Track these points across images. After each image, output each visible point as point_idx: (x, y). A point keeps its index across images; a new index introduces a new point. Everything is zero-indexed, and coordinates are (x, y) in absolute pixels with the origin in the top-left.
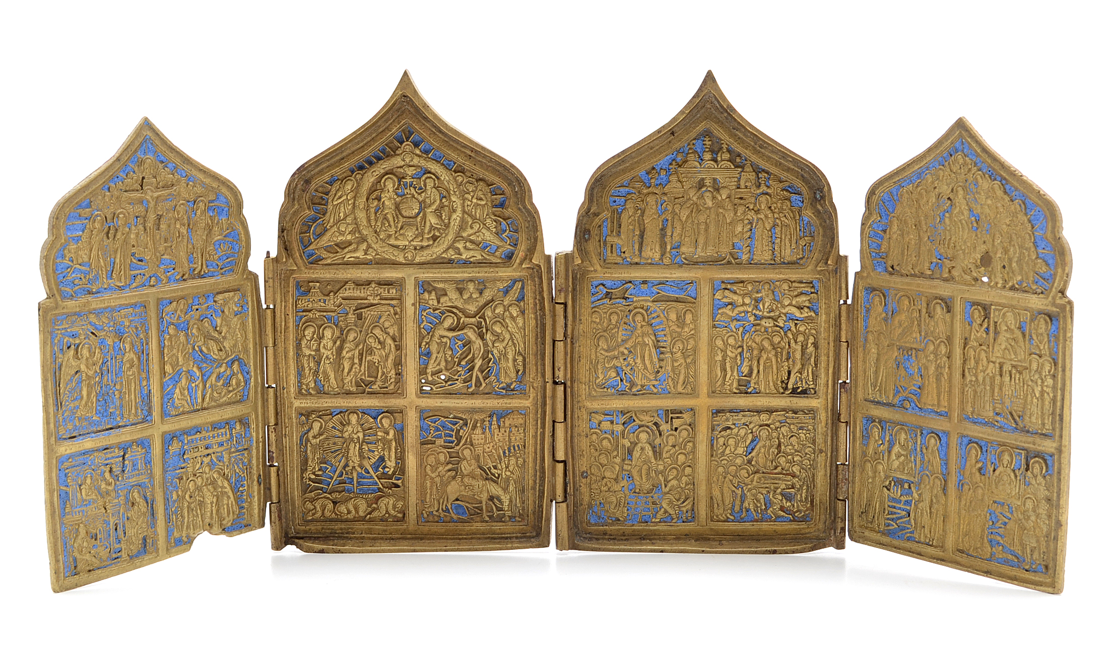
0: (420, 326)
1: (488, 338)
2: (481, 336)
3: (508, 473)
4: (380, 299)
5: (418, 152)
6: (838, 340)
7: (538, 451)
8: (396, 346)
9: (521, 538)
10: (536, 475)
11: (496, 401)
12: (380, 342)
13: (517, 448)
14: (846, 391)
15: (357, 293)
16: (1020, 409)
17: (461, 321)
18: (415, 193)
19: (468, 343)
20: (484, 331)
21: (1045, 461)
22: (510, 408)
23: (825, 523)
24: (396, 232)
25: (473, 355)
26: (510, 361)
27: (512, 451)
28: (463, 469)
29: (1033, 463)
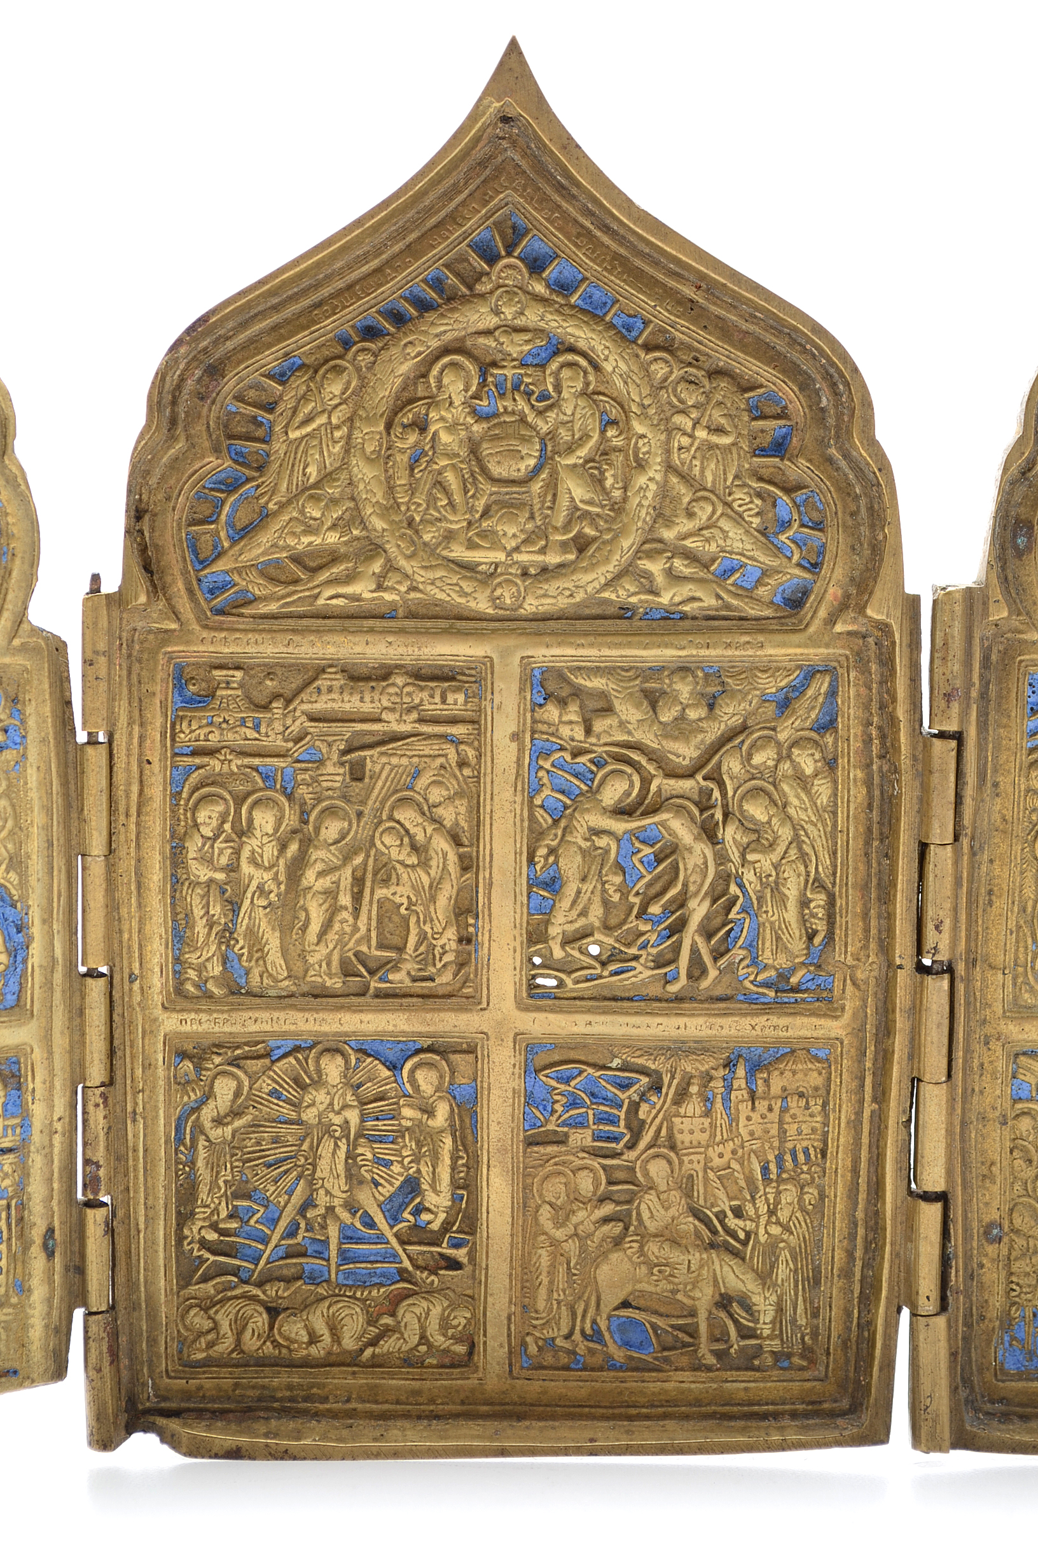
0: (531, 799)
1: (728, 837)
2: (709, 833)
3: (775, 1230)
4: (421, 720)
5: (539, 288)
7: (864, 1165)
8: (461, 857)
9: (806, 1415)
10: (852, 1237)
11: (746, 1022)
12: (415, 848)
13: (801, 1158)
15: (351, 703)
17: (653, 788)
18: (527, 410)
19: (669, 852)
20: (719, 816)
22: (787, 1041)
24: (470, 523)
25: (685, 885)
26: (792, 904)
27: (789, 1164)
28: (646, 1215)
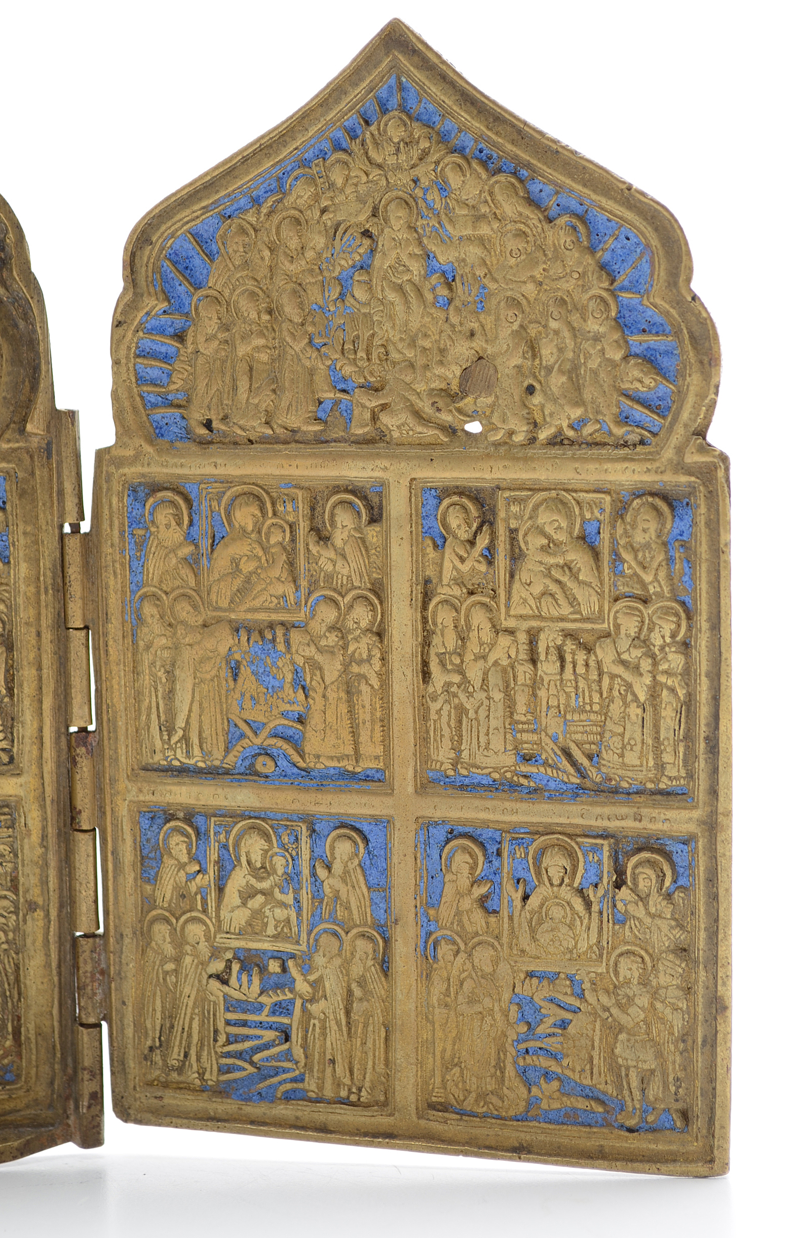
6: (62, 623)
14: (90, 752)
16: (591, 738)
21: (668, 856)
23: (52, 1083)
29: (636, 867)
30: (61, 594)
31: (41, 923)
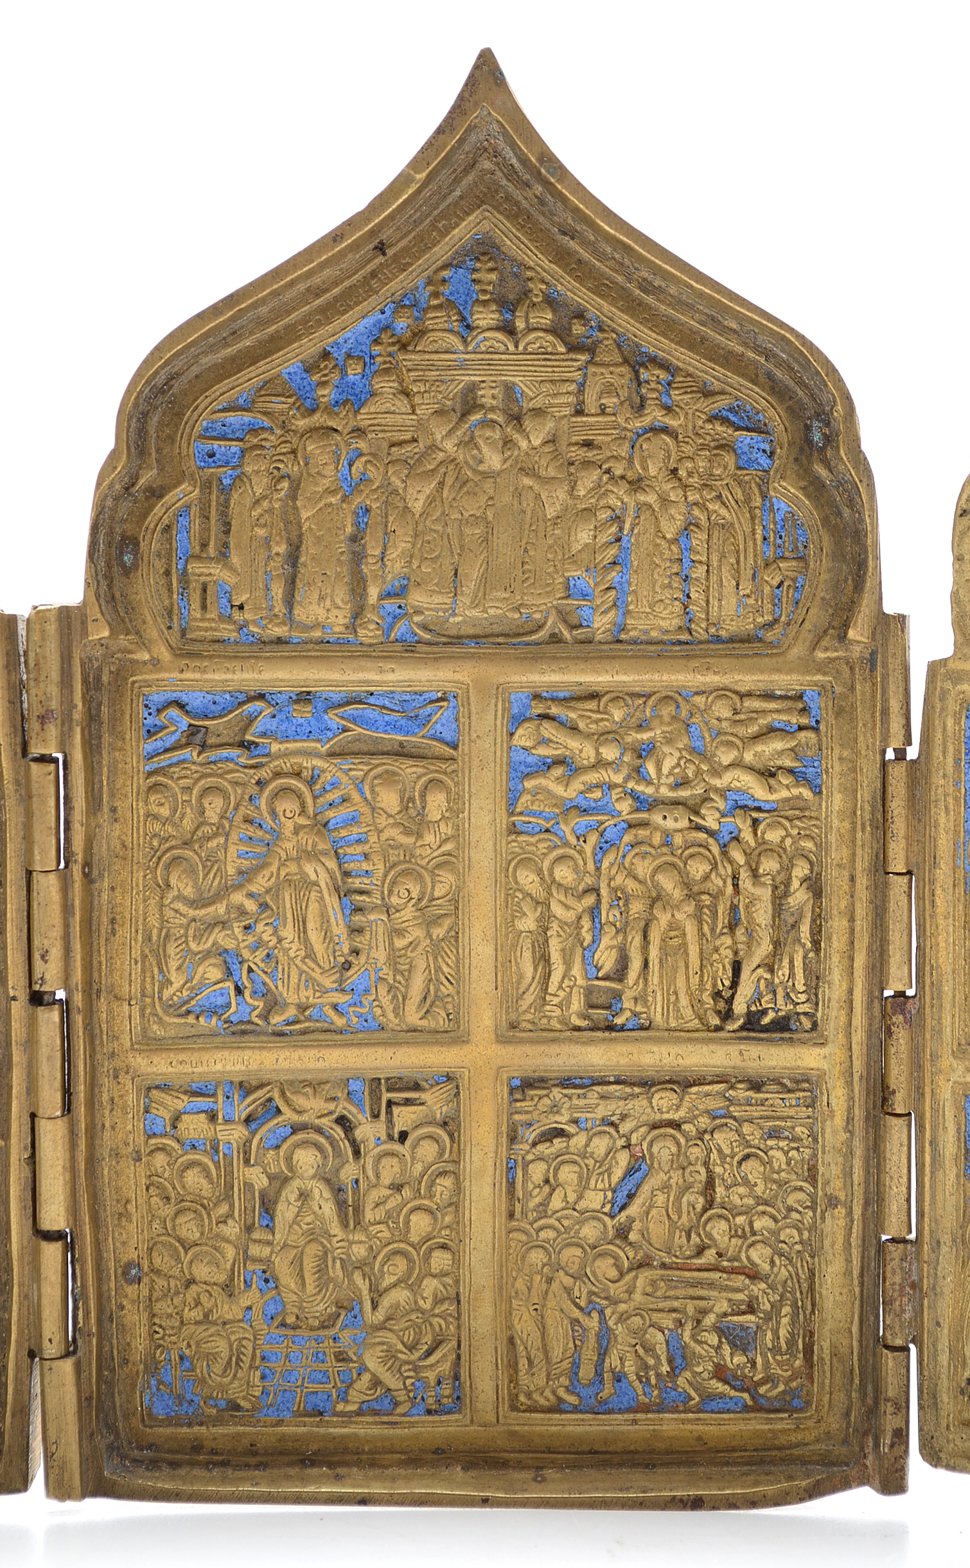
6: (880, 866)
14: (908, 1021)
23: (848, 1414)
30: (880, 832)
31: (842, 1222)
